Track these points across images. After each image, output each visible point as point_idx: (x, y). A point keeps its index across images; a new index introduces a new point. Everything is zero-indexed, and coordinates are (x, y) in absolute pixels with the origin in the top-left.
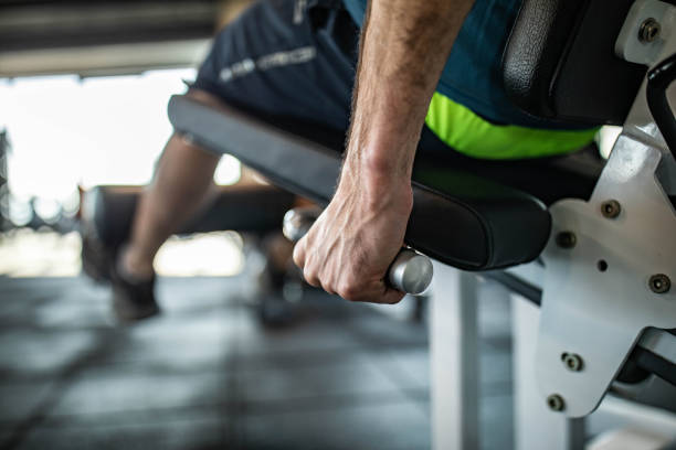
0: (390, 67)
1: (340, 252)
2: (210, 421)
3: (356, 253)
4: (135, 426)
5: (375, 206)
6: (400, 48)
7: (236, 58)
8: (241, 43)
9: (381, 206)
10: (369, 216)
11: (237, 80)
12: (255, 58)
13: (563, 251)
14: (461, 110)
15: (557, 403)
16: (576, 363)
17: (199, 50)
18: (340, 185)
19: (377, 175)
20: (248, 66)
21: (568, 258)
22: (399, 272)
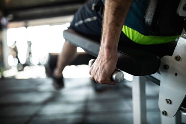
0: (110, 21)
1: (99, 71)
2: (79, 116)
3: (102, 71)
4: (60, 117)
5: (107, 58)
6: (112, 16)
7: (79, 20)
8: (80, 16)
9: (109, 58)
10: (106, 61)
11: (79, 26)
12: (83, 20)
13: (166, 70)
14: (136, 32)
15: (165, 113)
16: (169, 102)
17: (70, 18)
18: (99, 53)
19: (107, 50)
20: (81, 22)
21: (167, 72)
22: (114, 76)
